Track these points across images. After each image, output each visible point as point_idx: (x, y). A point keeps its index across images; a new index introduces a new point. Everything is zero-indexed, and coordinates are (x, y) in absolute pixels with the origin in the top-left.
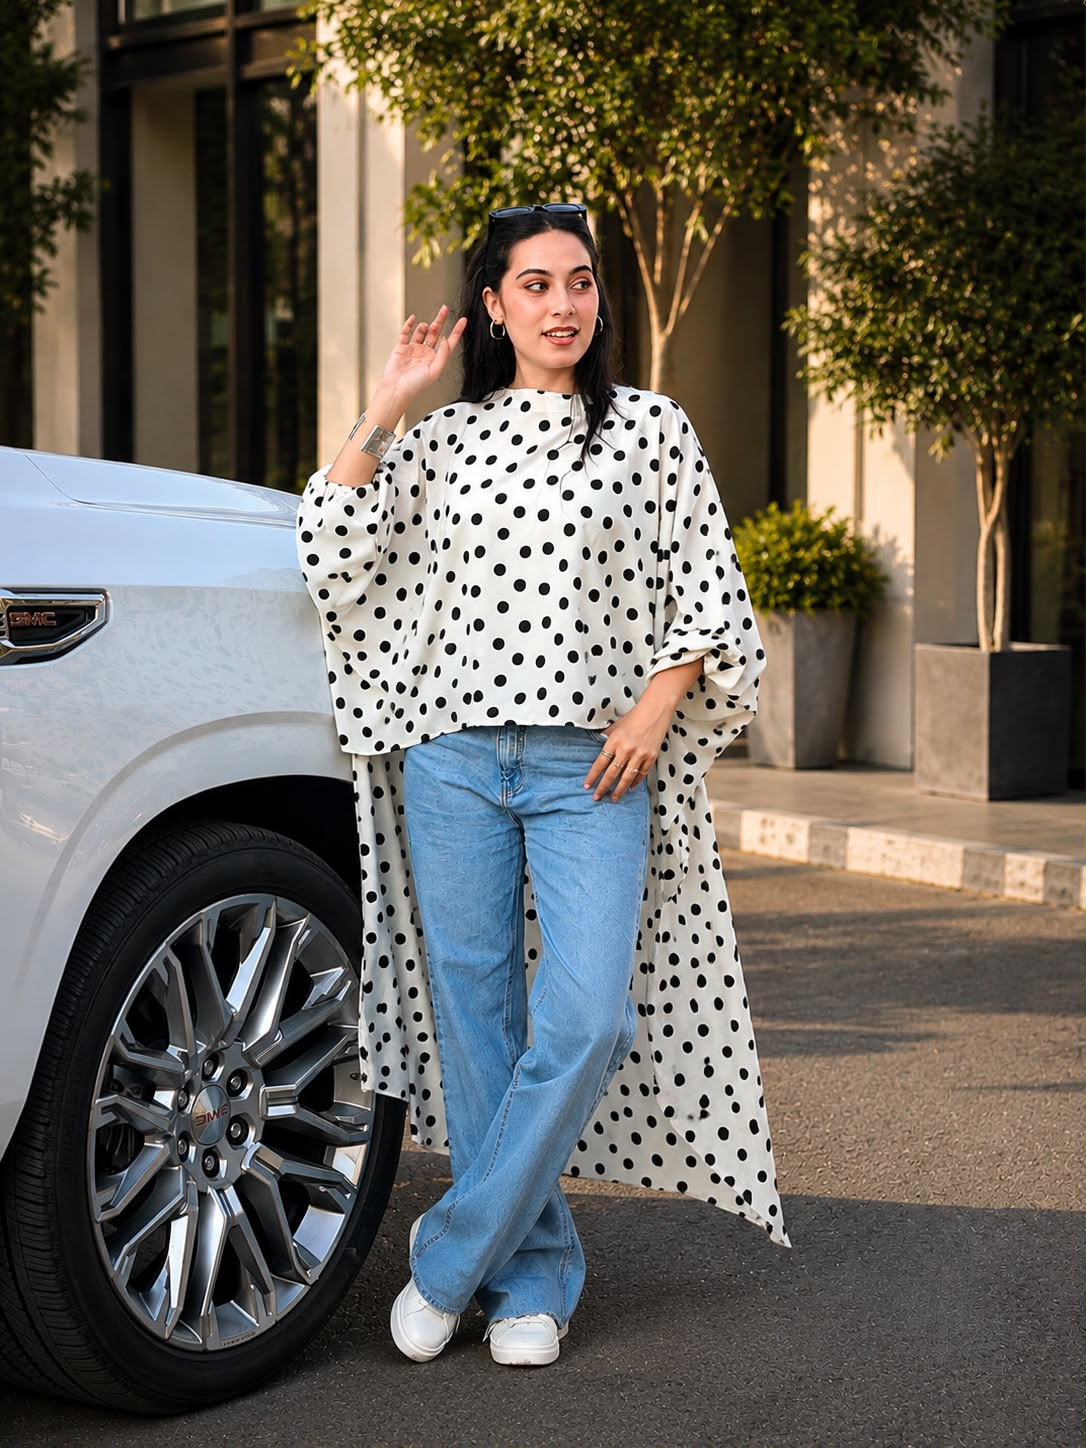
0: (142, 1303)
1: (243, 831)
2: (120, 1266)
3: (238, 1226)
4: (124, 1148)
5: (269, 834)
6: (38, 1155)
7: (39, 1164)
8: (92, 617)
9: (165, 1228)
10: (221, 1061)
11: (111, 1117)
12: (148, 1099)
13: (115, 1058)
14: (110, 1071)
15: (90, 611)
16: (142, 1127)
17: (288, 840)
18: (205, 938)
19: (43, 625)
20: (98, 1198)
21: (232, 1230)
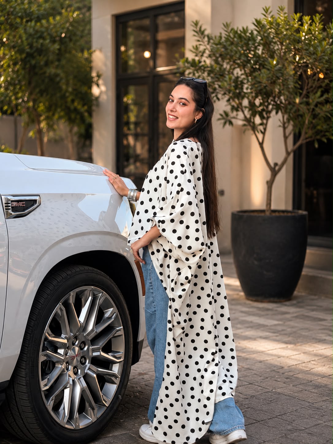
0: (56, 415)
1: (82, 268)
2: (50, 404)
3: (85, 390)
4: (49, 367)
5: (91, 268)
6: (23, 370)
7: (24, 373)
8: (36, 203)
9: (63, 392)
10: (77, 339)
11: (45, 358)
12: (56, 352)
13: (46, 339)
14: (44, 344)
15: (35, 201)
16: (55, 360)
17: (96, 270)
18: (72, 301)
19: (21, 206)
20: (42, 383)
21: (83, 392)
